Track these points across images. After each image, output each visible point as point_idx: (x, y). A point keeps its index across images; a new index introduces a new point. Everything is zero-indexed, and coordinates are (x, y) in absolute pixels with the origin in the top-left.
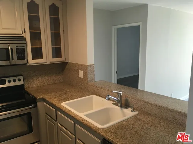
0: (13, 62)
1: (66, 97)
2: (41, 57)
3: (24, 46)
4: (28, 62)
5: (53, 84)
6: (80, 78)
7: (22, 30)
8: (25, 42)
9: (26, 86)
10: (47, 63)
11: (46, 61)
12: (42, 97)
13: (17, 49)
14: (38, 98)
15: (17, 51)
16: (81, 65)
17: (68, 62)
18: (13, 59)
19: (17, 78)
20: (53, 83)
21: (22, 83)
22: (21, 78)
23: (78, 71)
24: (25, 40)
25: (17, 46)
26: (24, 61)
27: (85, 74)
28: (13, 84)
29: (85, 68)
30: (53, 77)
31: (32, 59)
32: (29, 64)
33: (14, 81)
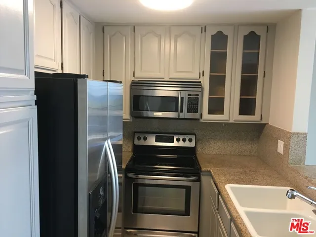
0: (182, 115)
1: (242, 177)
2: (221, 111)
3: (198, 95)
4: (201, 117)
5: (239, 155)
6: (279, 154)
7: (200, 73)
8: (200, 89)
9: (199, 150)
10: (229, 121)
11: (227, 118)
12: (209, 169)
13: (188, 98)
14: (203, 169)
15: (188, 101)
16: (283, 131)
17: (266, 124)
18: (182, 111)
19: (187, 137)
20: (239, 153)
21: (193, 144)
22: (193, 138)
23: (278, 142)
24: (200, 87)
25: (189, 95)
26: (197, 116)
27: (286, 147)
28: (181, 144)
29: (287, 136)
30: (241, 144)
31: (208, 114)
32: (203, 120)
33: (184, 140)
